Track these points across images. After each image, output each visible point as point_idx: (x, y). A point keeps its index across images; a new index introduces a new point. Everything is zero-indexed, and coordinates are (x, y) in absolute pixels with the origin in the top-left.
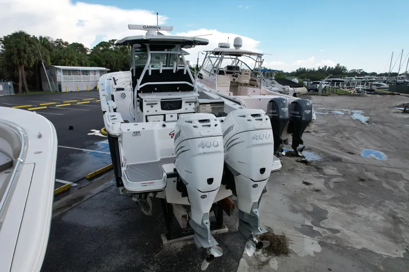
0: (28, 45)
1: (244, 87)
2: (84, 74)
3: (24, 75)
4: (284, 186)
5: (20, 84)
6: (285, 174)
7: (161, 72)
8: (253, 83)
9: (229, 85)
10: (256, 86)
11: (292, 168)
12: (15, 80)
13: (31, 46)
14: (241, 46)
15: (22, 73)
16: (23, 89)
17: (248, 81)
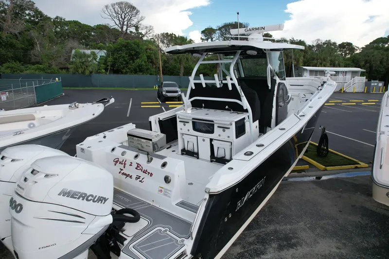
7: (204, 86)
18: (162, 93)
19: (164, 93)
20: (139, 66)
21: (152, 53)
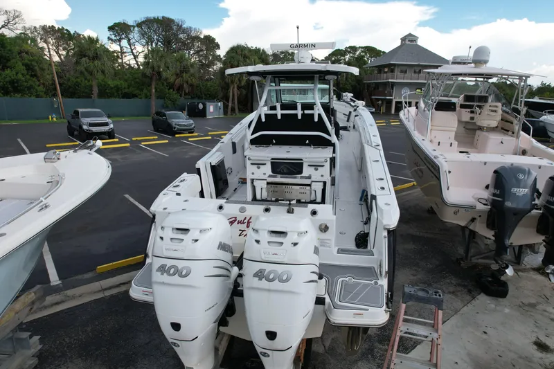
0: (242, 59)
1: (485, 133)
2: (300, 94)
3: (236, 94)
4: (485, 336)
5: (230, 104)
6: (507, 311)
7: (279, 117)
8: (507, 125)
9: (455, 129)
10: (510, 133)
11: (533, 301)
12: (225, 99)
13: (246, 61)
14: (486, 62)
15: (234, 92)
16: (233, 110)
17: (494, 124)
18: (81, 127)
19: (85, 127)
20: (12, 82)
21: (33, 60)
